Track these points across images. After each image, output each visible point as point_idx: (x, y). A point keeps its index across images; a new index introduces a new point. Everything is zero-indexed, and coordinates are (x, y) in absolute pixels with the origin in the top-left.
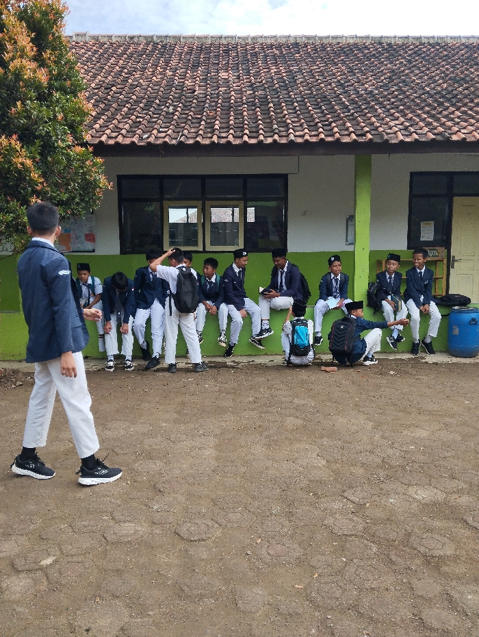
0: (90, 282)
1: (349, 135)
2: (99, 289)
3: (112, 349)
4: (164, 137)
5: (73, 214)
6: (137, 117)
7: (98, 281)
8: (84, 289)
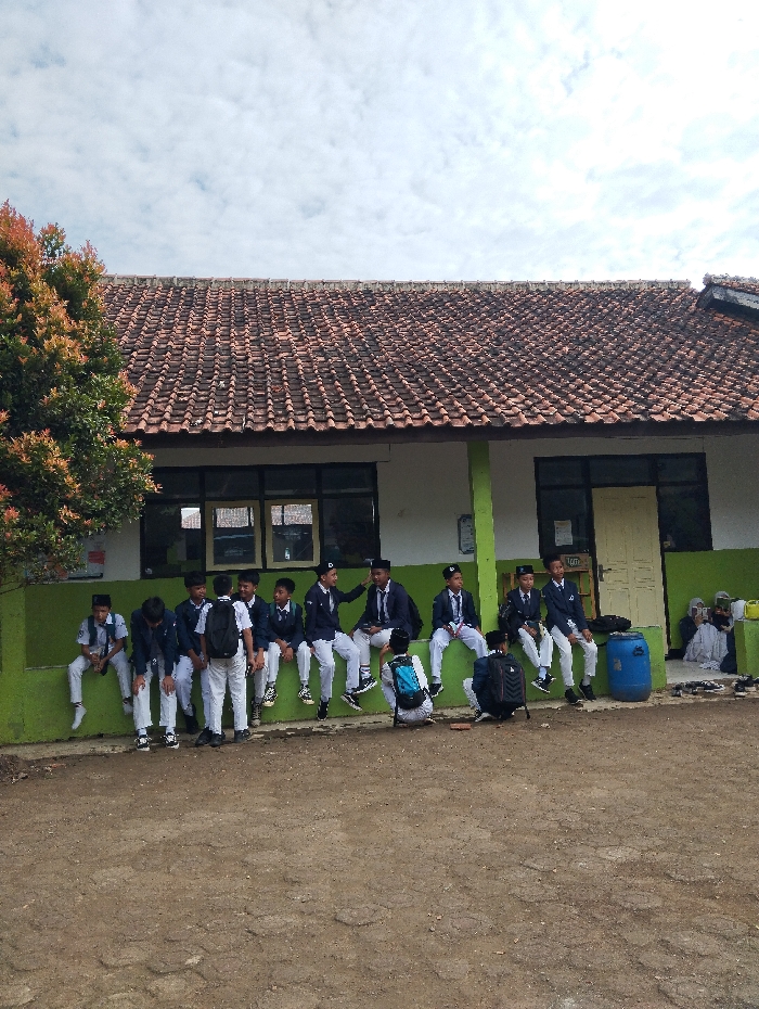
0: (109, 621)
2: (123, 631)
3: (144, 720)
4: (224, 423)
6: (179, 395)
7: (120, 619)
8: (101, 632)
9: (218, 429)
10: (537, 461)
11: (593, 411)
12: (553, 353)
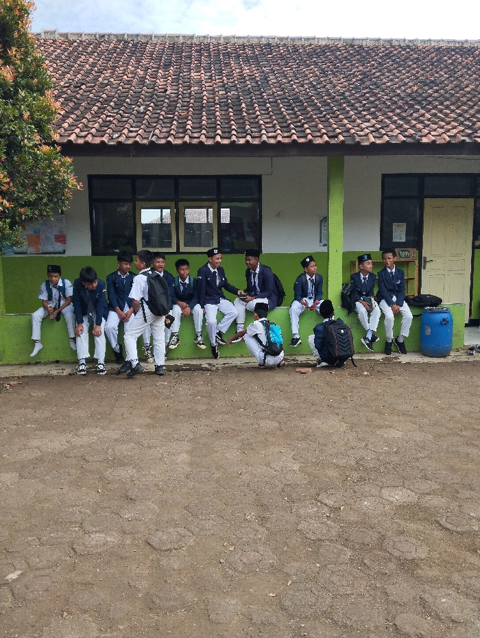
0: (60, 284)
1: (321, 136)
2: (70, 292)
3: (83, 353)
4: (135, 137)
5: (41, 215)
6: (107, 116)
7: (68, 283)
8: (55, 291)
9: (130, 142)
10: (384, 176)
11: (429, 133)
12: (404, 91)
